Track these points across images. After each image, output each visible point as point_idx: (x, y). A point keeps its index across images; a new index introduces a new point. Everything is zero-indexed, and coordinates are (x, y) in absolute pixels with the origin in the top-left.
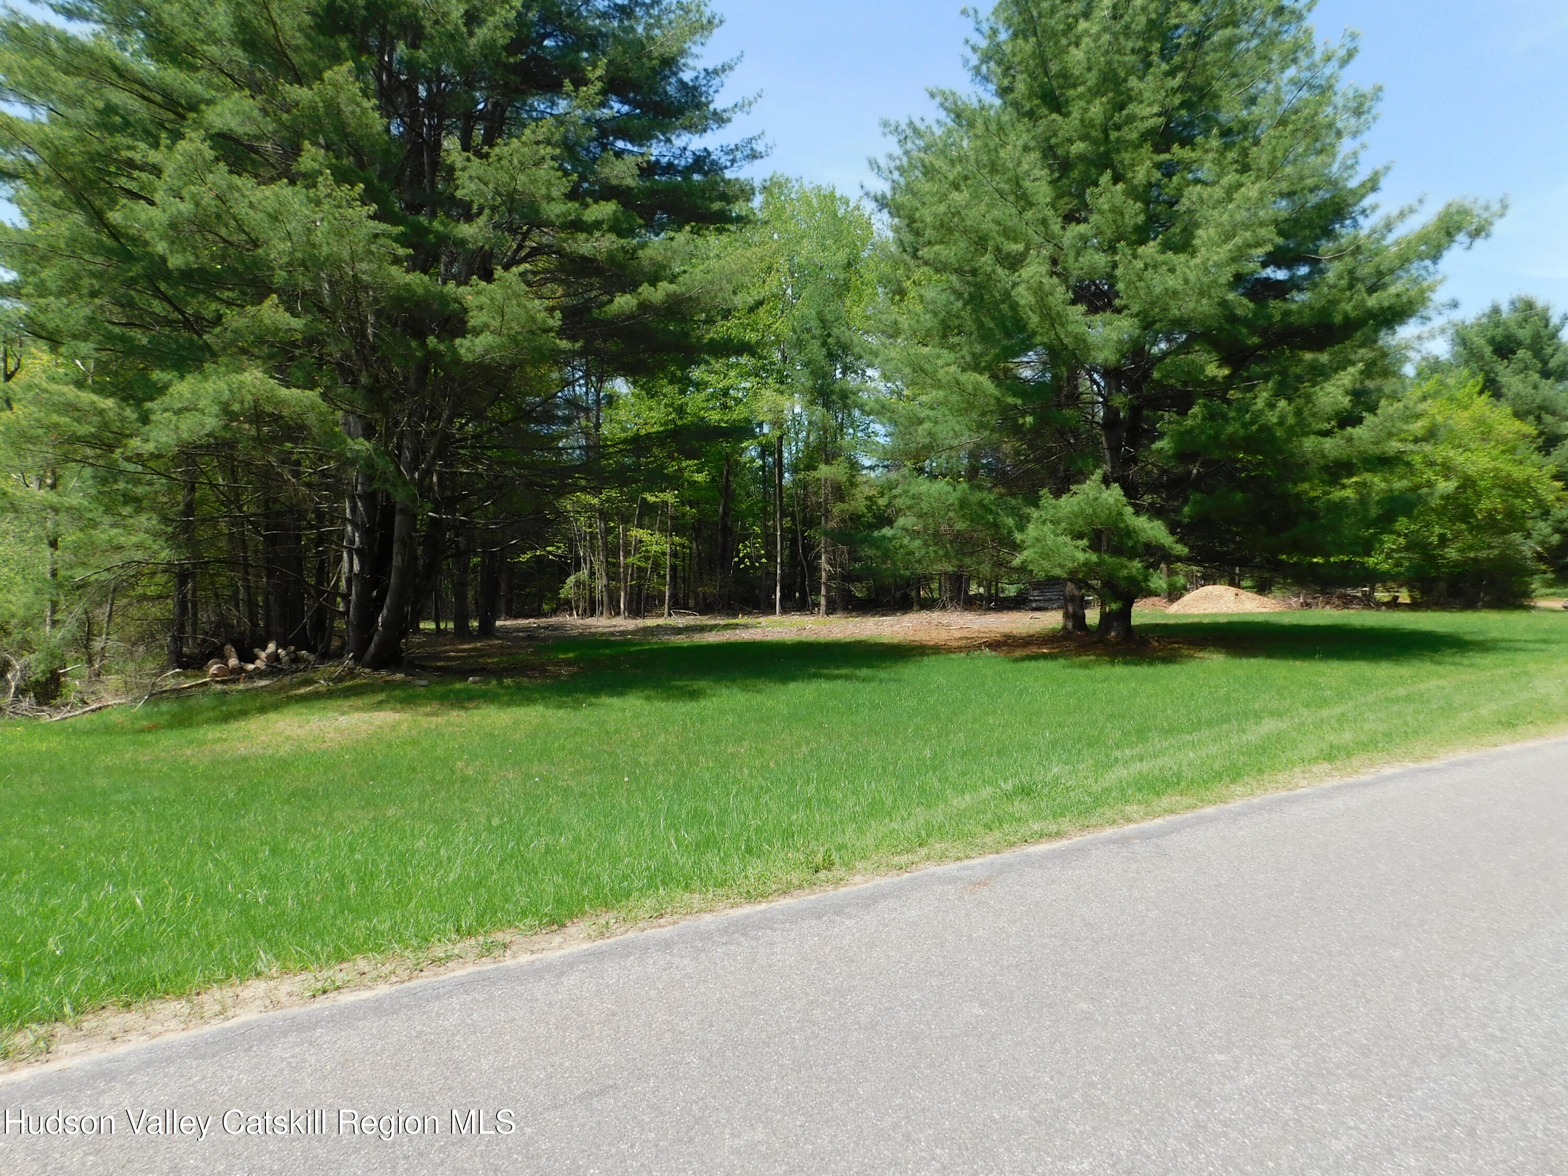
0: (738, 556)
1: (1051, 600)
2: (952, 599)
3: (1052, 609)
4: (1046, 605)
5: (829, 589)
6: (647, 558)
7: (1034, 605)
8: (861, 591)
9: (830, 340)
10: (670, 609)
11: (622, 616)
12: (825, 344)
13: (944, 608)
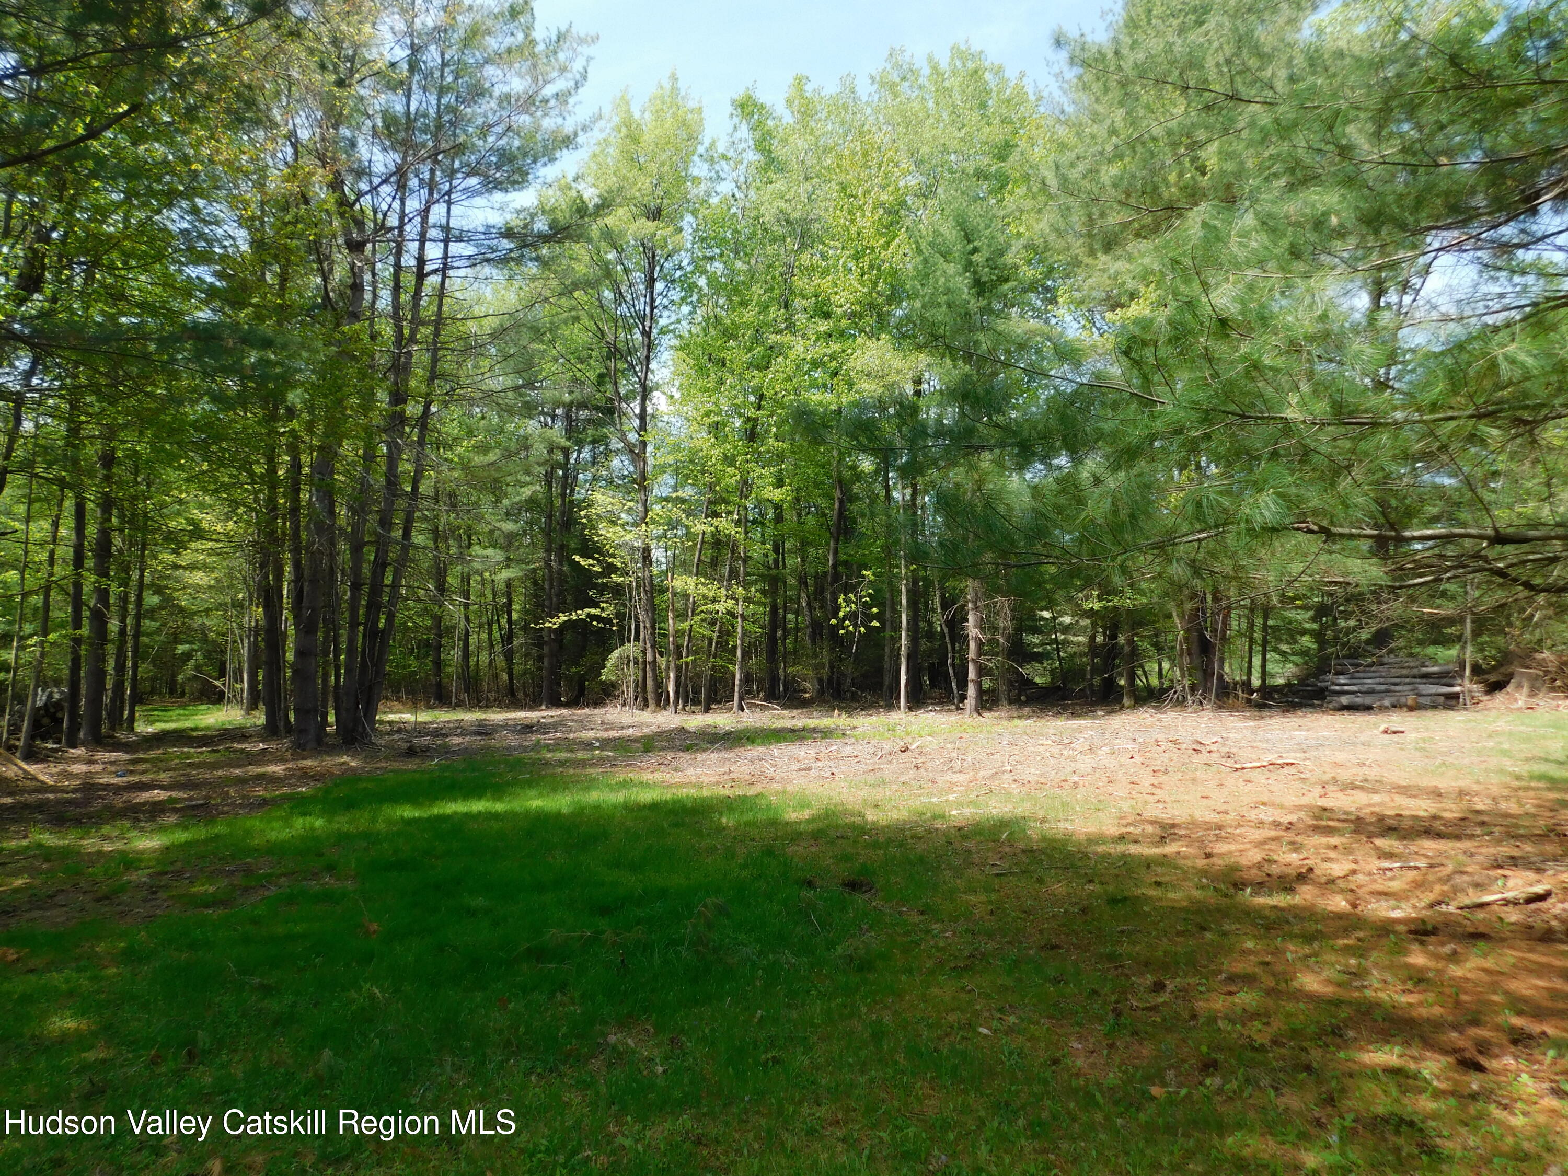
0: (835, 616)
1: (1371, 692)
2: (1193, 689)
3: (1383, 709)
4: (1367, 700)
5: (982, 671)
6: (713, 623)
7: (1344, 700)
8: (1042, 675)
9: (975, 258)
10: (741, 699)
11: (671, 709)
12: (968, 266)
13: (1181, 703)
